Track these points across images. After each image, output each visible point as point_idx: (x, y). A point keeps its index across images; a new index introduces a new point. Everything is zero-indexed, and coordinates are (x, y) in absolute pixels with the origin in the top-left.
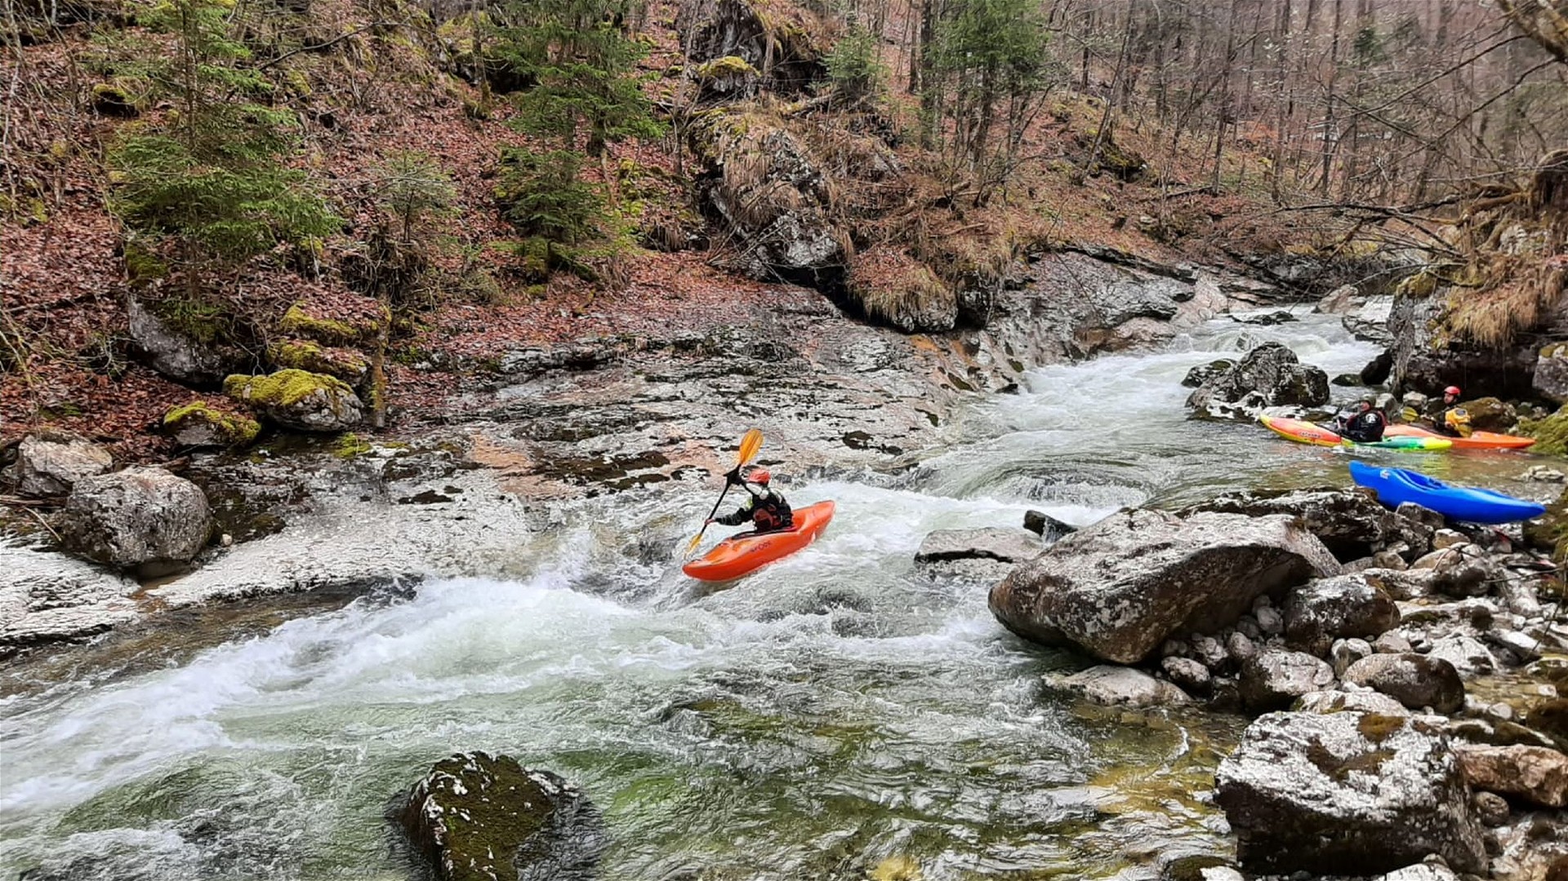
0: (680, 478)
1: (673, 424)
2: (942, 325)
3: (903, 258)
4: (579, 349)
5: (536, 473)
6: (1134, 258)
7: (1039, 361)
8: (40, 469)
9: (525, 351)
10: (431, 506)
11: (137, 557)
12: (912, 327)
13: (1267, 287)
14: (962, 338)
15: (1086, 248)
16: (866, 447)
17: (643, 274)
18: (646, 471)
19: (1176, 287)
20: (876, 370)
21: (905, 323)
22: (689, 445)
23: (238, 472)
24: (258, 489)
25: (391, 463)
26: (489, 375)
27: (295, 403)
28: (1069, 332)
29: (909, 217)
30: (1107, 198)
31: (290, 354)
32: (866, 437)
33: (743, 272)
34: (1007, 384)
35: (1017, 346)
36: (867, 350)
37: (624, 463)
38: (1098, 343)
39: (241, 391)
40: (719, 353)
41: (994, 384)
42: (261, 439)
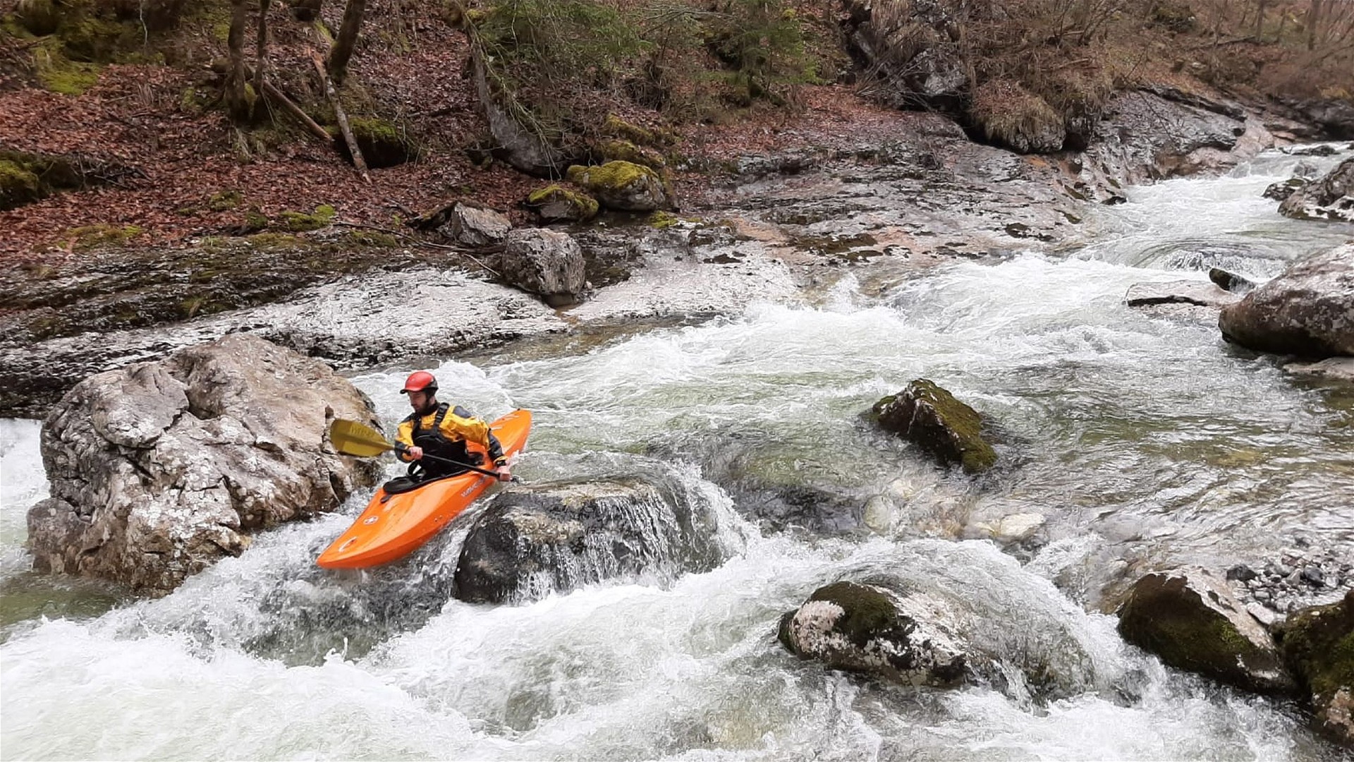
0: (890, 254)
1: (873, 214)
2: (1052, 147)
3: (1020, 89)
4: (789, 157)
5: (790, 245)
6: (1194, 97)
7: (1129, 180)
8: (471, 226)
9: (752, 157)
10: (728, 265)
11: (553, 289)
12: (1027, 148)
13: (1303, 127)
14: (1067, 159)
15: (1154, 87)
16: (1025, 236)
17: (813, 101)
18: (863, 248)
19: (1233, 125)
20: (1009, 180)
21: (1021, 145)
22: (890, 230)
23: (589, 237)
24: (605, 250)
25: (693, 234)
26: (730, 176)
27: (627, 185)
28: (1151, 157)
29: (1023, 54)
30: (1163, 46)
31: (615, 149)
32: (1024, 227)
33: (885, 102)
34: (1110, 196)
35: (1112, 166)
36: (1001, 164)
37: (846, 242)
38: (1173, 168)
39: (582, 178)
40: (892, 162)
41: (1099, 197)
42: (599, 214)
